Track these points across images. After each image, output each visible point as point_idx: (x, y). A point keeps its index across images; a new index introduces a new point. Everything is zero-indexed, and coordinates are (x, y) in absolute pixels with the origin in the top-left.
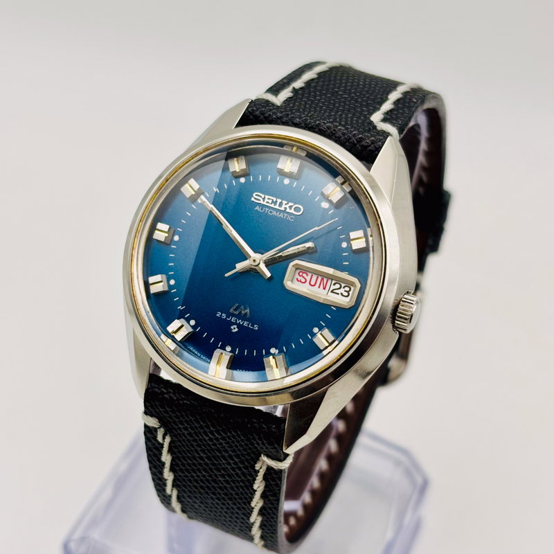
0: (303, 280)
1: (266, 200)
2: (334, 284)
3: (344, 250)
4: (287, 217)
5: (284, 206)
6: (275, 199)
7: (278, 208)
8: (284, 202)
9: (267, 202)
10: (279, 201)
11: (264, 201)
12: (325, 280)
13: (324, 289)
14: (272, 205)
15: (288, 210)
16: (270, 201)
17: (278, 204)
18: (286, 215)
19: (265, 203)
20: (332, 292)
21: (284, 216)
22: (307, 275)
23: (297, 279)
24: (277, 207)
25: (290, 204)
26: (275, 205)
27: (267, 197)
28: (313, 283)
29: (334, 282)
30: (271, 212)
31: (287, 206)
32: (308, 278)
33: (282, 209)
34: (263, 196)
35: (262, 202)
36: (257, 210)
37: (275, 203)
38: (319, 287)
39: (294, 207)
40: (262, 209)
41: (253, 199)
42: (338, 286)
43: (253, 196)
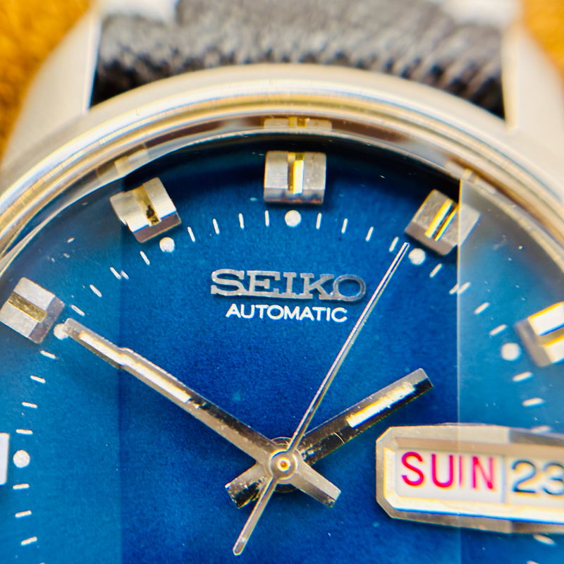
0: (414, 477)
1: (253, 283)
2: (514, 467)
3: (515, 367)
4: (324, 314)
5: (308, 287)
6: (277, 275)
7: (294, 296)
8: (306, 277)
9: (259, 288)
10: (290, 276)
11: (247, 287)
12: (484, 462)
13: (490, 485)
14: (275, 294)
15: (324, 296)
16: (266, 284)
17: (290, 283)
18: (319, 310)
19: (252, 292)
20: (517, 490)
21: (315, 314)
22: (420, 459)
23: (405, 478)
24: (289, 294)
25: (324, 278)
26: (283, 289)
27: (253, 274)
28: (443, 477)
29: (511, 461)
30: (276, 313)
31: (317, 285)
32: (426, 468)
33: (306, 295)
34: (240, 274)
35: (242, 292)
36: (234, 317)
37: (282, 285)
38: (474, 485)
39: (335, 285)
40: (247, 311)
41: (214, 290)
42: (525, 470)
43: (211, 282)
